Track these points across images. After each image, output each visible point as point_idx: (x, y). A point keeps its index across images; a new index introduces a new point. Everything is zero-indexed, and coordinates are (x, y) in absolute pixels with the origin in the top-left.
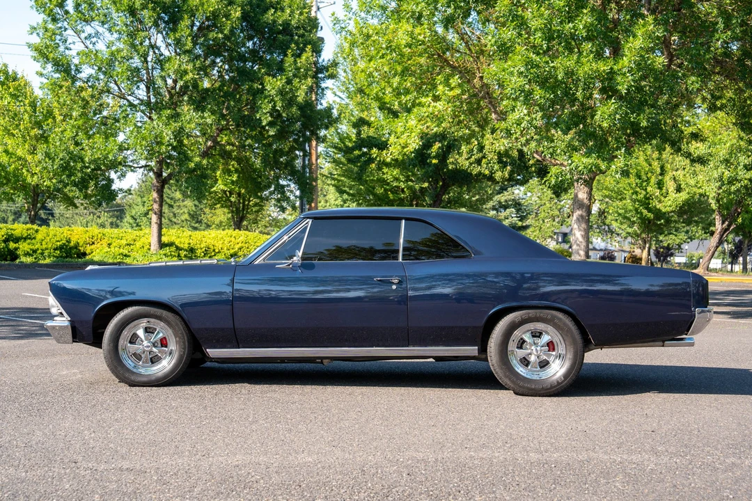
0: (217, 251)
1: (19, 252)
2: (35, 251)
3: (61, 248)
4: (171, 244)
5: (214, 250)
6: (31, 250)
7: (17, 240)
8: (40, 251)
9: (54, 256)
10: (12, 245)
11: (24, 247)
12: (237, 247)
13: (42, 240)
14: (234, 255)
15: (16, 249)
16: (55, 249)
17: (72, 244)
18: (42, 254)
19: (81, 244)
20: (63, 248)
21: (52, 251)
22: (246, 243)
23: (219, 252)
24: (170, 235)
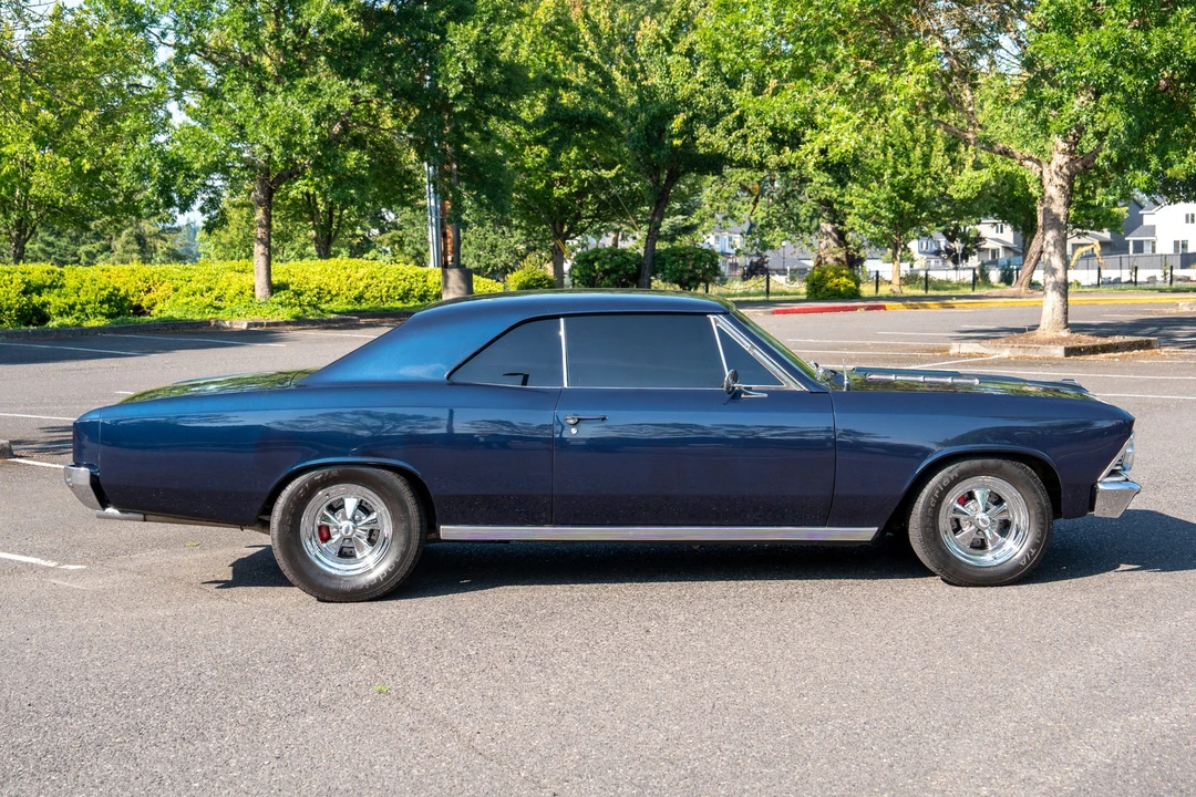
0: (334, 292)
1: (51, 310)
2: (72, 307)
3: (108, 300)
4: (283, 287)
5: (329, 292)
6: (66, 304)
7: (39, 290)
8: (79, 307)
9: (102, 314)
10: (36, 299)
11: (54, 300)
12: (362, 285)
13: (79, 289)
14: (359, 299)
15: (44, 305)
16: (102, 302)
17: (122, 292)
18: (83, 310)
19: (130, 293)
20: (112, 301)
21: (97, 305)
22: (372, 278)
23: (337, 295)
24: (280, 272)
